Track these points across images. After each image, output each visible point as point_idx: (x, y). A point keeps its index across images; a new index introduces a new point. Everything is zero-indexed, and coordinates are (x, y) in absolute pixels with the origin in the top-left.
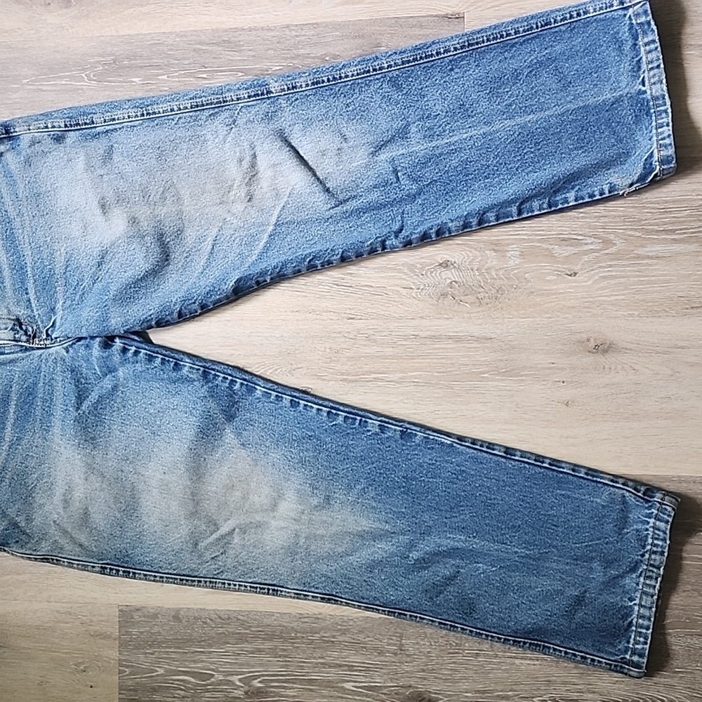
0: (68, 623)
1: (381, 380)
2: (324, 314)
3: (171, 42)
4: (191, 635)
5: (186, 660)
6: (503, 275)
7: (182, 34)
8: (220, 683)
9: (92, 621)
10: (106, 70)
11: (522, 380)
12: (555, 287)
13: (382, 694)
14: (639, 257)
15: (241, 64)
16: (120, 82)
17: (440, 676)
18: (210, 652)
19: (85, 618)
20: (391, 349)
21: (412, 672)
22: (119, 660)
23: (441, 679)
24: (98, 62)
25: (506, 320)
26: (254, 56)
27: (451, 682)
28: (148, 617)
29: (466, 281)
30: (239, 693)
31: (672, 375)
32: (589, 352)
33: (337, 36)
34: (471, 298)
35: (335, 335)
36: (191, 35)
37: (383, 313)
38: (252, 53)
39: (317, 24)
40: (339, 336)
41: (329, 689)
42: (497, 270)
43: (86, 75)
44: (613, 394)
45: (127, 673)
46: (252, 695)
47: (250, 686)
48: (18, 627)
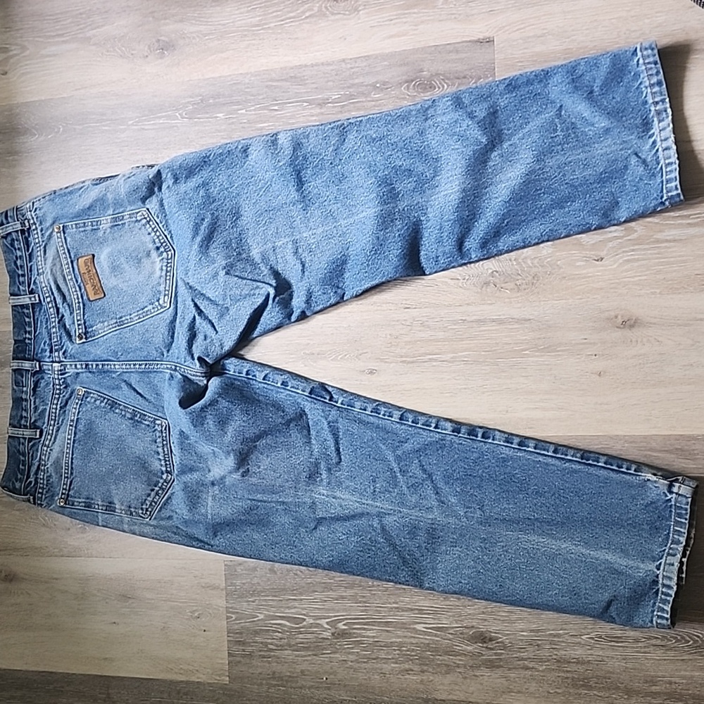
0: (184, 576)
1: (435, 360)
2: (384, 305)
3: (247, 81)
4: (284, 585)
5: (282, 607)
6: (538, 263)
7: (256, 73)
8: (311, 626)
9: (203, 575)
10: (195, 108)
11: (559, 355)
12: (584, 271)
13: (449, 633)
14: (658, 241)
15: (306, 95)
16: (207, 118)
17: (499, 618)
18: (301, 600)
19: (197, 572)
20: (443, 333)
21: (474, 614)
22: (227, 607)
23: (499, 620)
24: (188, 102)
25: (542, 303)
26: (317, 88)
27: (508, 623)
28: (249, 570)
29: (506, 270)
30: (327, 634)
31: (693, 345)
32: (617, 327)
33: (386, 65)
34: (511, 285)
35: (394, 323)
36: (264, 74)
37: (434, 302)
38: (314, 86)
39: (368, 56)
40: (397, 323)
41: (403, 630)
42: (532, 259)
43: (179, 114)
44: (640, 364)
45: (234, 618)
46: (339, 636)
47: (336, 628)
48: (144, 581)
